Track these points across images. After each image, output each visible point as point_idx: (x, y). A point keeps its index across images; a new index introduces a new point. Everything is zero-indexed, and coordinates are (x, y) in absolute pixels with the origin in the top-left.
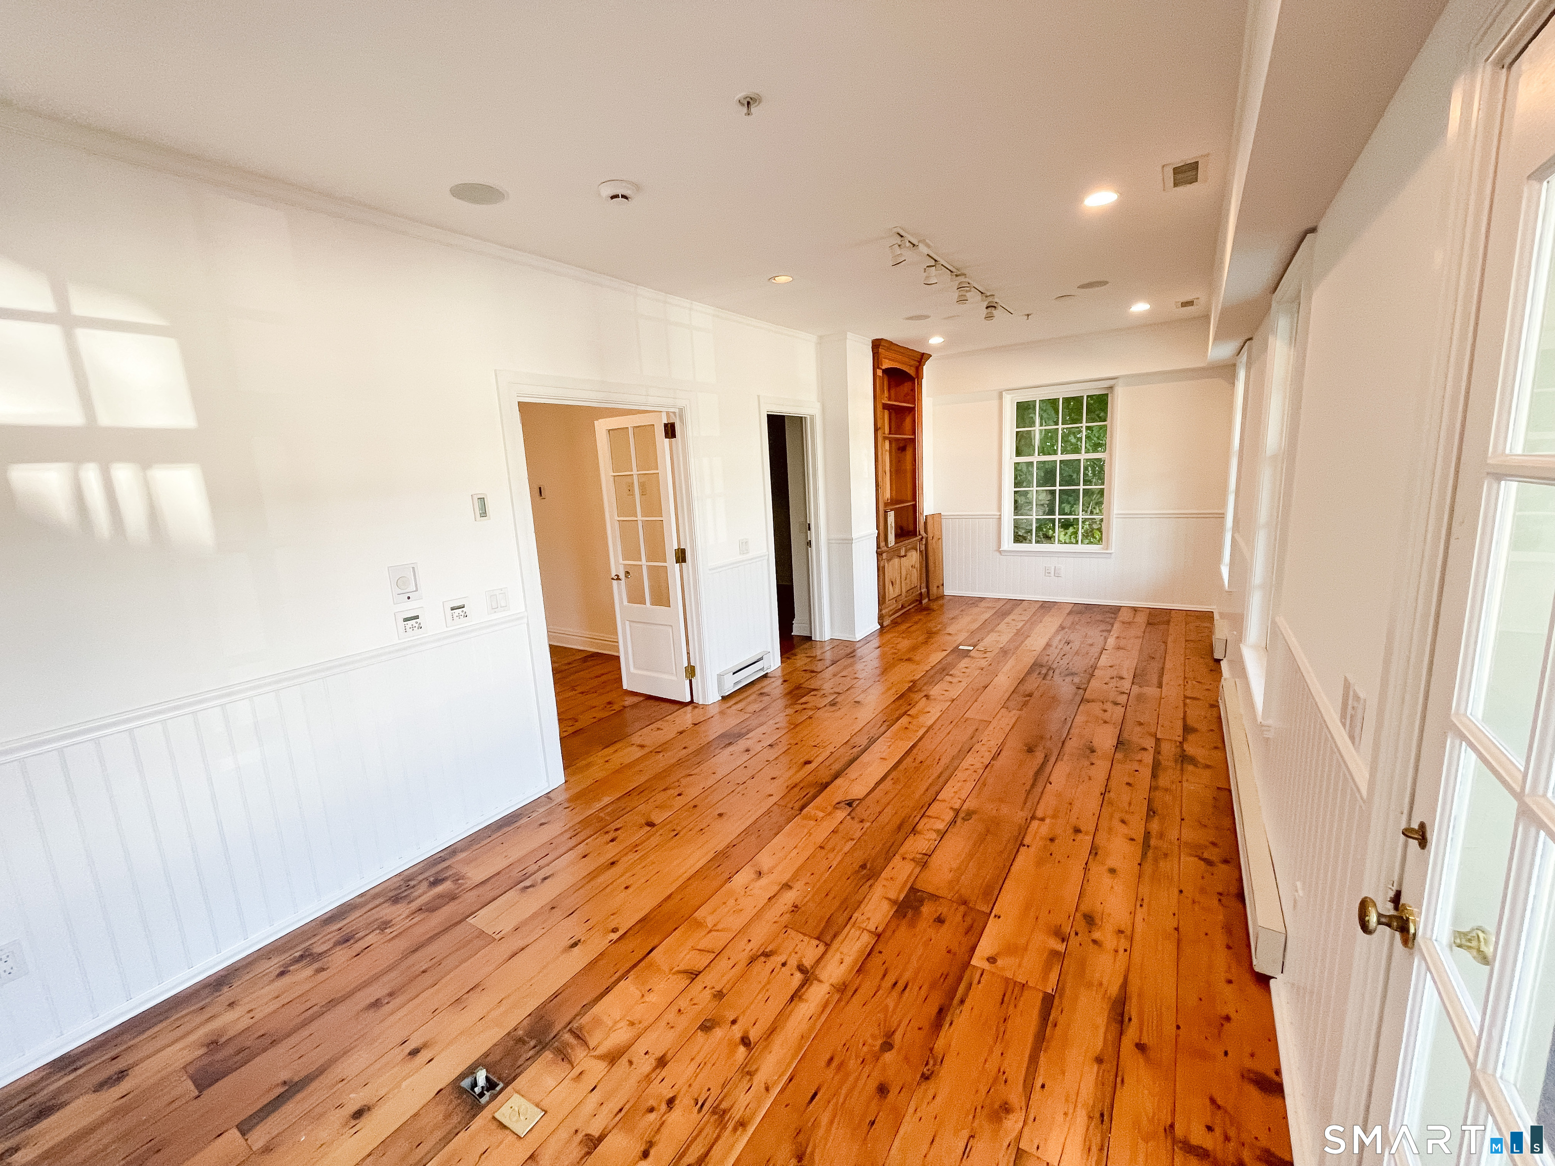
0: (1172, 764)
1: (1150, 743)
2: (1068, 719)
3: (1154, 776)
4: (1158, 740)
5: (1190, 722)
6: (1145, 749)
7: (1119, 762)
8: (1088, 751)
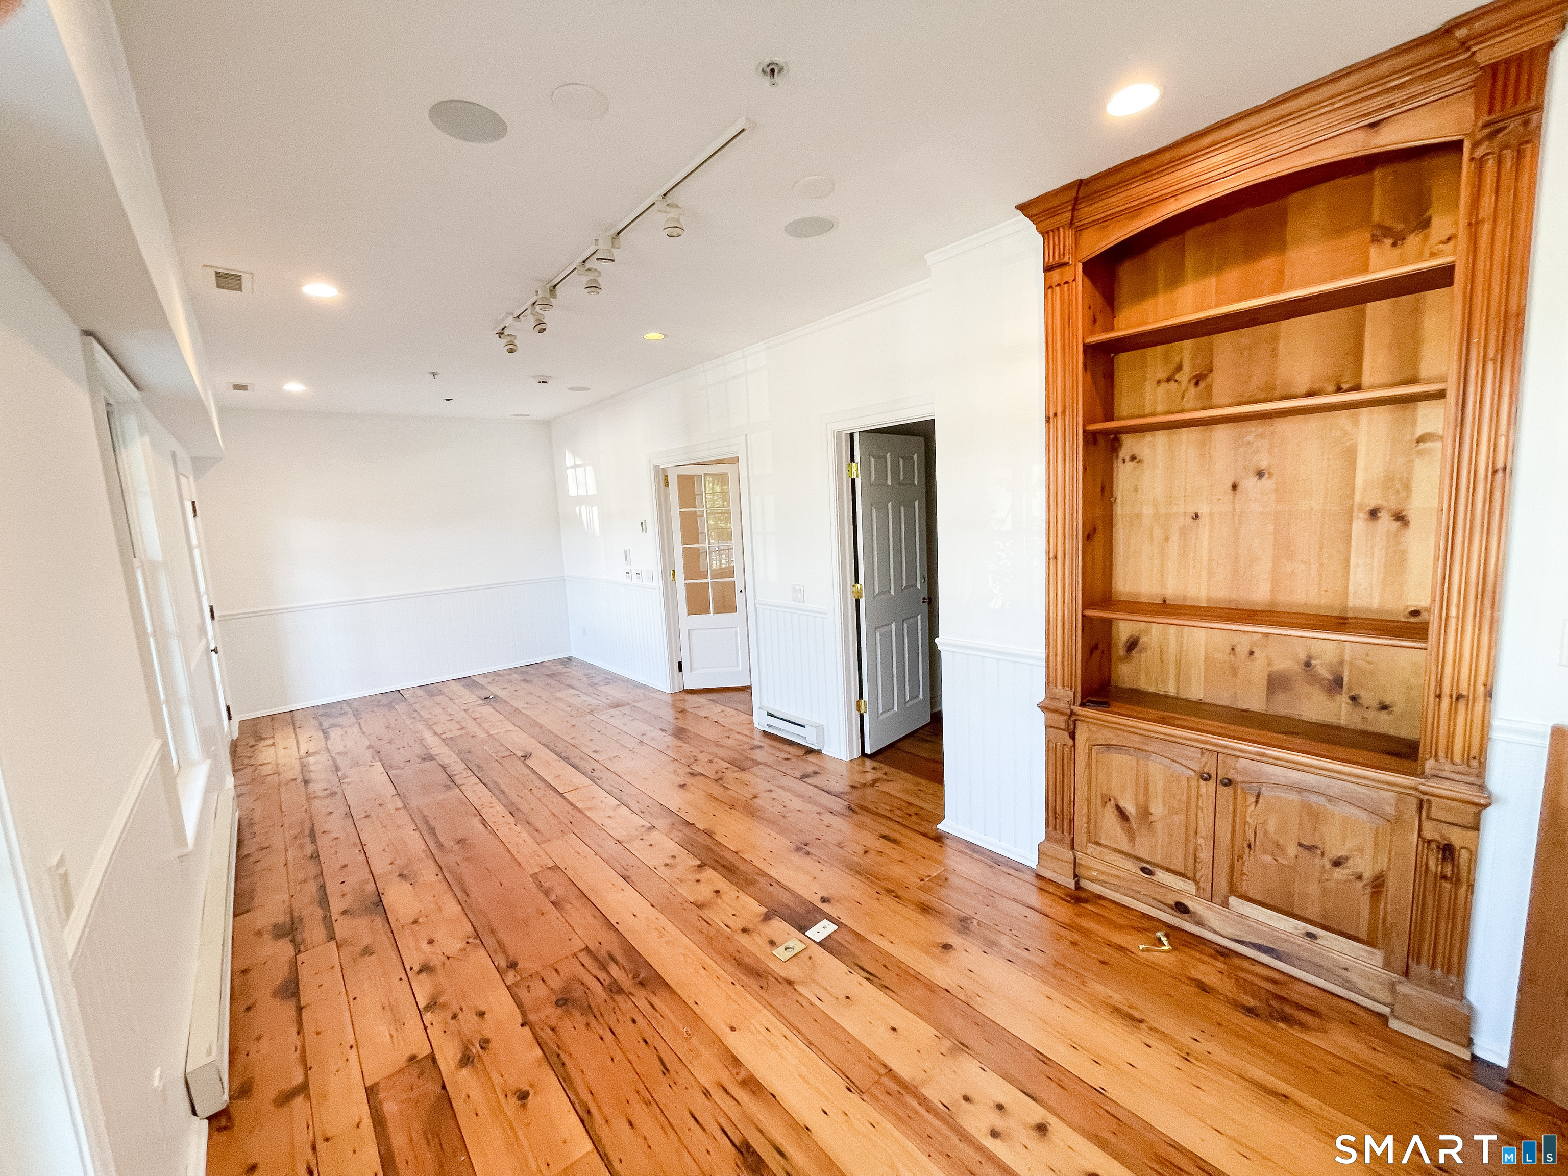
0: (304, 913)
1: (342, 928)
2: (466, 898)
3: (323, 888)
4: (332, 937)
5: (287, 1009)
6: (344, 912)
7: (366, 882)
8: (405, 872)
